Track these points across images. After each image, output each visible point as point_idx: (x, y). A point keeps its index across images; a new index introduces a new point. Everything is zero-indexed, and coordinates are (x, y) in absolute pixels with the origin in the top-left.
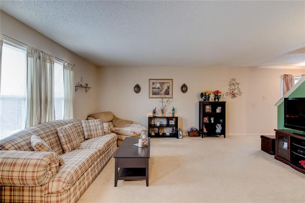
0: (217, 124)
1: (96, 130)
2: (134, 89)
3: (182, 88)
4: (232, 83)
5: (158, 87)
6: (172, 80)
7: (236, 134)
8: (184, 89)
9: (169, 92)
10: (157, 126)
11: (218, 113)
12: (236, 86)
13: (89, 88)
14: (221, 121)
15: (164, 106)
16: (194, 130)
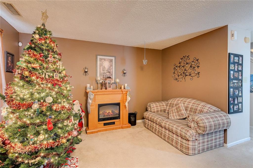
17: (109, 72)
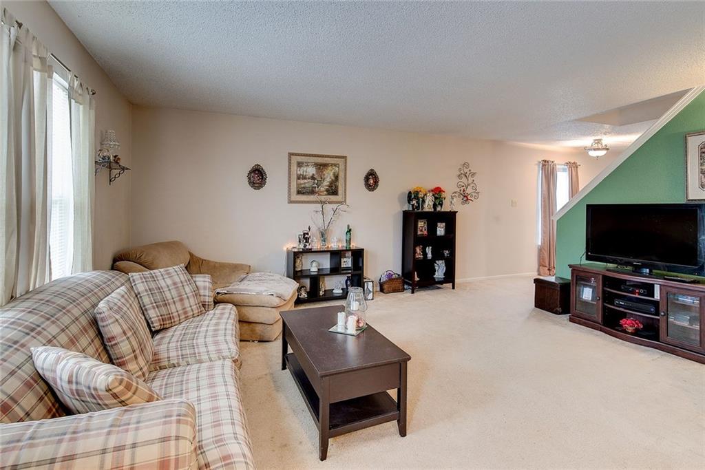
0: (437, 262)
1: (181, 300)
2: (249, 178)
3: (367, 179)
4: (462, 172)
5: (311, 175)
6: (345, 157)
7: (469, 280)
8: (371, 181)
9: (337, 187)
10: (313, 273)
11: (441, 236)
12: (470, 179)
13: (123, 169)
14: (446, 253)
15: (327, 223)
16: (394, 276)
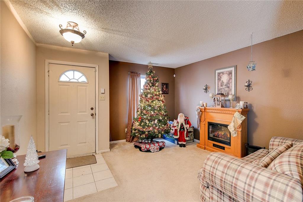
17: (228, 87)
